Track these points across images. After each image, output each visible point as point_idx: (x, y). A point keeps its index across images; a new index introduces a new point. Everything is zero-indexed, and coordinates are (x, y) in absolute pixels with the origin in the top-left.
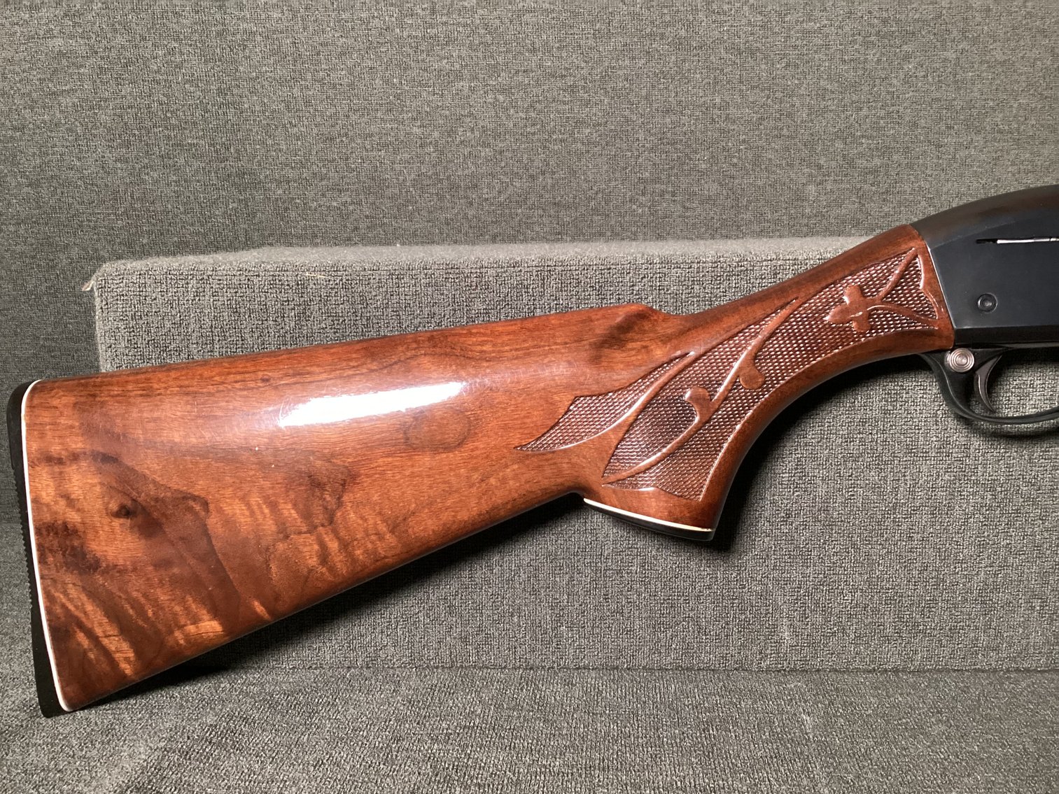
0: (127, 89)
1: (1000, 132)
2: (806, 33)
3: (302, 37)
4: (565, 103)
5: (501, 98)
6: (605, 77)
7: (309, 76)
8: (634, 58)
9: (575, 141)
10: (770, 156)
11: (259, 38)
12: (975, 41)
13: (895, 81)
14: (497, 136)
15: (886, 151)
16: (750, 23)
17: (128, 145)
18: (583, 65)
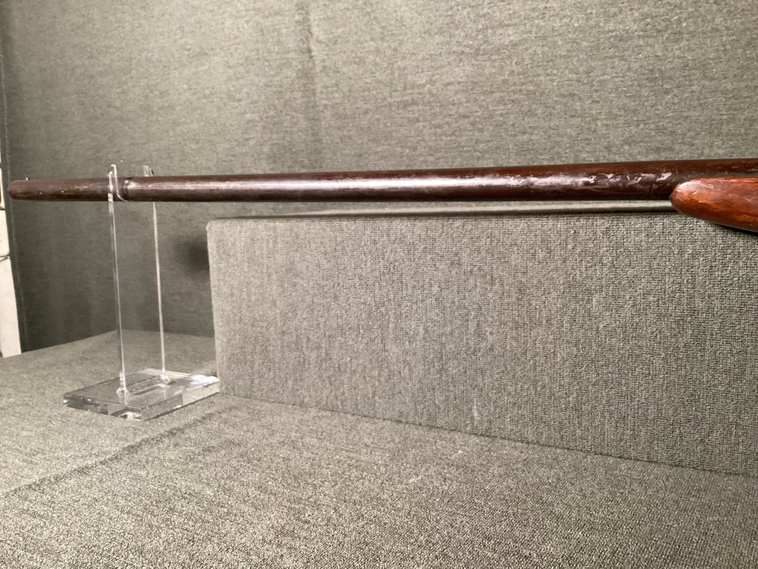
0: (274, 136)
1: (733, 135)
2: (602, 83)
3: (348, 106)
4: (470, 131)
5: (438, 130)
6: (491, 116)
7: (351, 125)
8: (505, 104)
9: (476, 151)
10: (584, 156)
11: (329, 107)
12: (712, 79)
13: (659, 107)
14: (437, 151)
15: (658, 150)
16: (569, 80)
17: (275, 162)
18: (479, 110)
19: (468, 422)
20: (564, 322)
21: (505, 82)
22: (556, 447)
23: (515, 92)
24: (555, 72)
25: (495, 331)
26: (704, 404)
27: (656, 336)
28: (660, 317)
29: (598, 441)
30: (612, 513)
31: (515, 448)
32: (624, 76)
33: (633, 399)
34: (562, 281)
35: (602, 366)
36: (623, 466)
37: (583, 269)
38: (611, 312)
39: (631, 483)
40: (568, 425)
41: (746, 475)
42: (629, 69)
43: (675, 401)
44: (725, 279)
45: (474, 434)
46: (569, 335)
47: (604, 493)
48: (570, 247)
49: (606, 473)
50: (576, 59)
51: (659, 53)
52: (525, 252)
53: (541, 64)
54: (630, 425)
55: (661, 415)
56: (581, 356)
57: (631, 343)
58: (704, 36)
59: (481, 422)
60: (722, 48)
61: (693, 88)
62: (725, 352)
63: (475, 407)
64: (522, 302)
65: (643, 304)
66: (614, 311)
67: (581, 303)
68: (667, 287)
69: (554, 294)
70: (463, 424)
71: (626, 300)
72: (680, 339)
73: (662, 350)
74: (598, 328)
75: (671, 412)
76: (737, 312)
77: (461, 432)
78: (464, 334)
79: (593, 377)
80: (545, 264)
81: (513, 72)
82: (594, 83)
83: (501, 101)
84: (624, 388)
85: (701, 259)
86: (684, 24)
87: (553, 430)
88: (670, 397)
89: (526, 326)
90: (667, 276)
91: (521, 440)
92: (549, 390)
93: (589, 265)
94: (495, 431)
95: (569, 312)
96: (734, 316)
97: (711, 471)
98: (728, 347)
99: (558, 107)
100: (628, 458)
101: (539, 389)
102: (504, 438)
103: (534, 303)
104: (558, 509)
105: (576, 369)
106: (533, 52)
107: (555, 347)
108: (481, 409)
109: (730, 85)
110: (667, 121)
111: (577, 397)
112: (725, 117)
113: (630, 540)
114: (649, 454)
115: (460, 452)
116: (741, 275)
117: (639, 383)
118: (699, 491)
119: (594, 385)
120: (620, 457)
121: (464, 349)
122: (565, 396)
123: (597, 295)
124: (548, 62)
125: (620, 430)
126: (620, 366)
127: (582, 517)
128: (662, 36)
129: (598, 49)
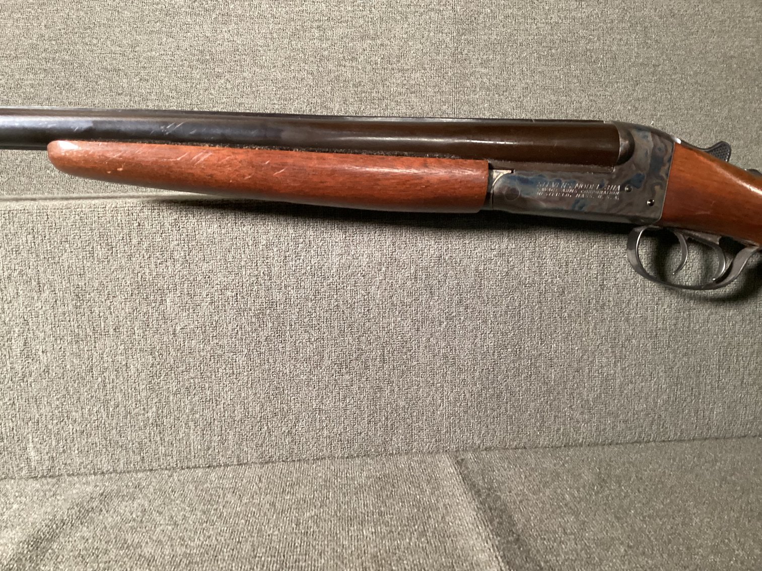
19: (23, 465)
20: (136, 329)
21: (33, 47)
22: (137, 472)
23: (47, 60)
24: (95, 41)
25: (48, 349)
26: (288, 395)
27: (237, 333)
28: (240, 312)
29: (184, 454)
30: (209, 537)
31: (88, 483)
32: (173, 55)
33: (218, 402)
34: (129, 282)
35: (183, 372)
36: (213, 476)
37: (153, 266)
38: (187, 312)
39: (224, 495)
40: (149, 444)
41: (332, 457)
42: (178, 48)
43: (261, 397)
44: (299, 269)
45: (32, 478)
46: (142, 342)
47: (196, 515)
48: (134, 241)
49: (196, 489)
50: (117, 30)
51: (208, 34)
52: (80, 250)
53: (76, 30)
54: (217, 430)
55: (248, 413)
56: (159, 364)
57: (212, 343)
58: (252, 21)
59: (40, 462)
60: (269, 36)
61: (245, 74)
62: (304, 341)
63: (31, 445)
64: (82, 310)
65: (222, 300)
66: (191, 311)
67: (154, 305)
68: (245, 280)
69: (121, 298)
70: (15, 469)
71: (203, 298)
72: (261, 333)
73: (244, 346)
74: (175, 330)
75: (258, 409)
76: (312, 301)
77: (15, 479)
78: (7, 357)
79: (173, 387)
80: (106, 263)
81: (42, 36)
82: (141, 59)
83: (30, 69)
84: (208, 393)
85: (275, 250)
86: (232, 6)
87: (131, 453)
88: (256, 394)
89: (89, 339)
90: (244, 270)
91: (94, 472)
92: (123, 408)
93: (159, 261)
94: (60, 469)
95: (141, 317)
96: (310, 304)
97: (299, 460)
98: (306, 336)
99: (101, 82)
100: (217, 466)
101: (111, 409)
102: (73, 474)
103: (97, 310)
104: (147, 550)
105: (154, 379)
106: (65, 16)
107: (127, 358)
108: (38, 446)
109: (279, 74)
110: (222, 107)
111: (158, 410)
112: (277, 106)
113: (234, 565)
114: (238, 457)
115: (15, 506)
116: (313, 263)
117: (224, 384)
118: (292, 486)
119: (175, 394)
120: (209, 467)
121: (8, 376)
122: (143, 412)
123: (171, 295)
124: (85, 29)
125: (207, 437)
126: (202, 368)
127: (176, 551)
128: (211, 17)
129: (142, 21)
